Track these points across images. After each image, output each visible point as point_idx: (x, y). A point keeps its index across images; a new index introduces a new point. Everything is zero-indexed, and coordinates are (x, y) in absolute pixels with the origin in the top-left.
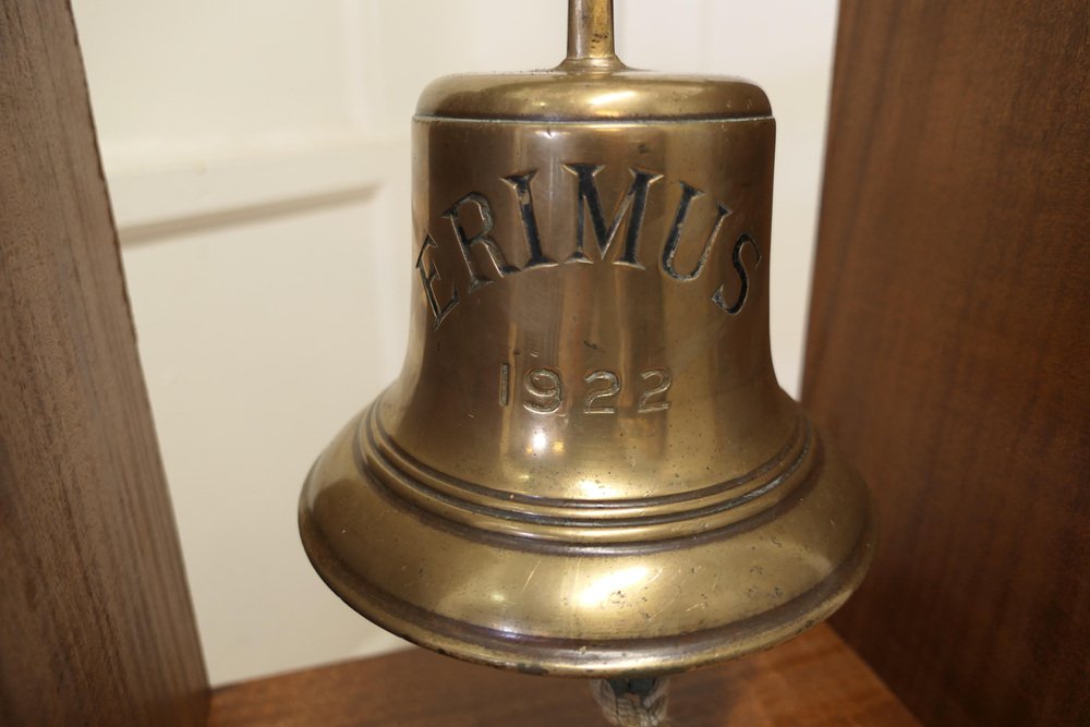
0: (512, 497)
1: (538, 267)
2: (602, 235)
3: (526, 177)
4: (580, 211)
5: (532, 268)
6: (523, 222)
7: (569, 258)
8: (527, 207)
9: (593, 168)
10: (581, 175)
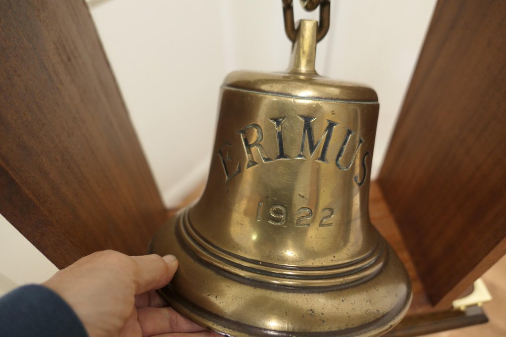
0: (260, 263)
1: (281, 159)
2: (312, 148)
3: (281, 120)
4: (304, 137)
5: (279, 160)
6: (277, 139)
7: (296, 157)
8: (279, 133)
9: (312, 118)
10: (305, 121)
